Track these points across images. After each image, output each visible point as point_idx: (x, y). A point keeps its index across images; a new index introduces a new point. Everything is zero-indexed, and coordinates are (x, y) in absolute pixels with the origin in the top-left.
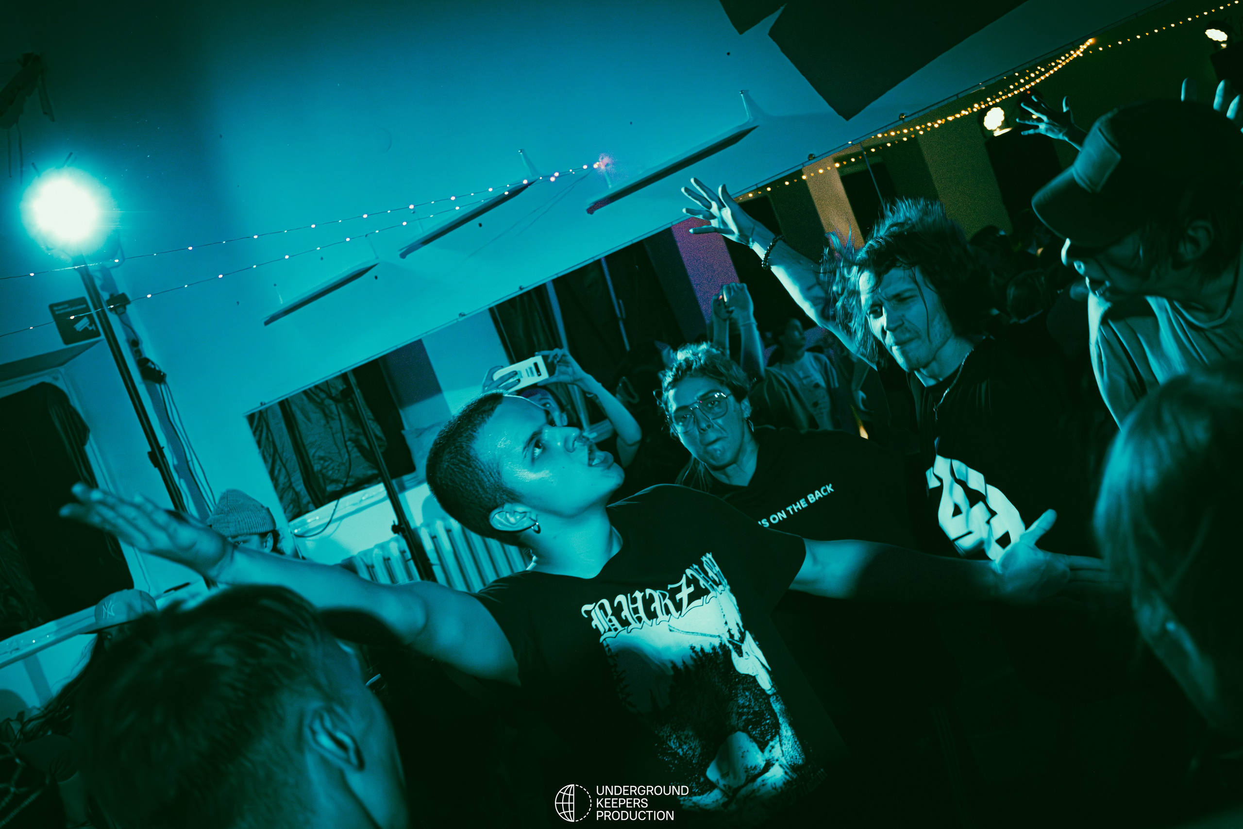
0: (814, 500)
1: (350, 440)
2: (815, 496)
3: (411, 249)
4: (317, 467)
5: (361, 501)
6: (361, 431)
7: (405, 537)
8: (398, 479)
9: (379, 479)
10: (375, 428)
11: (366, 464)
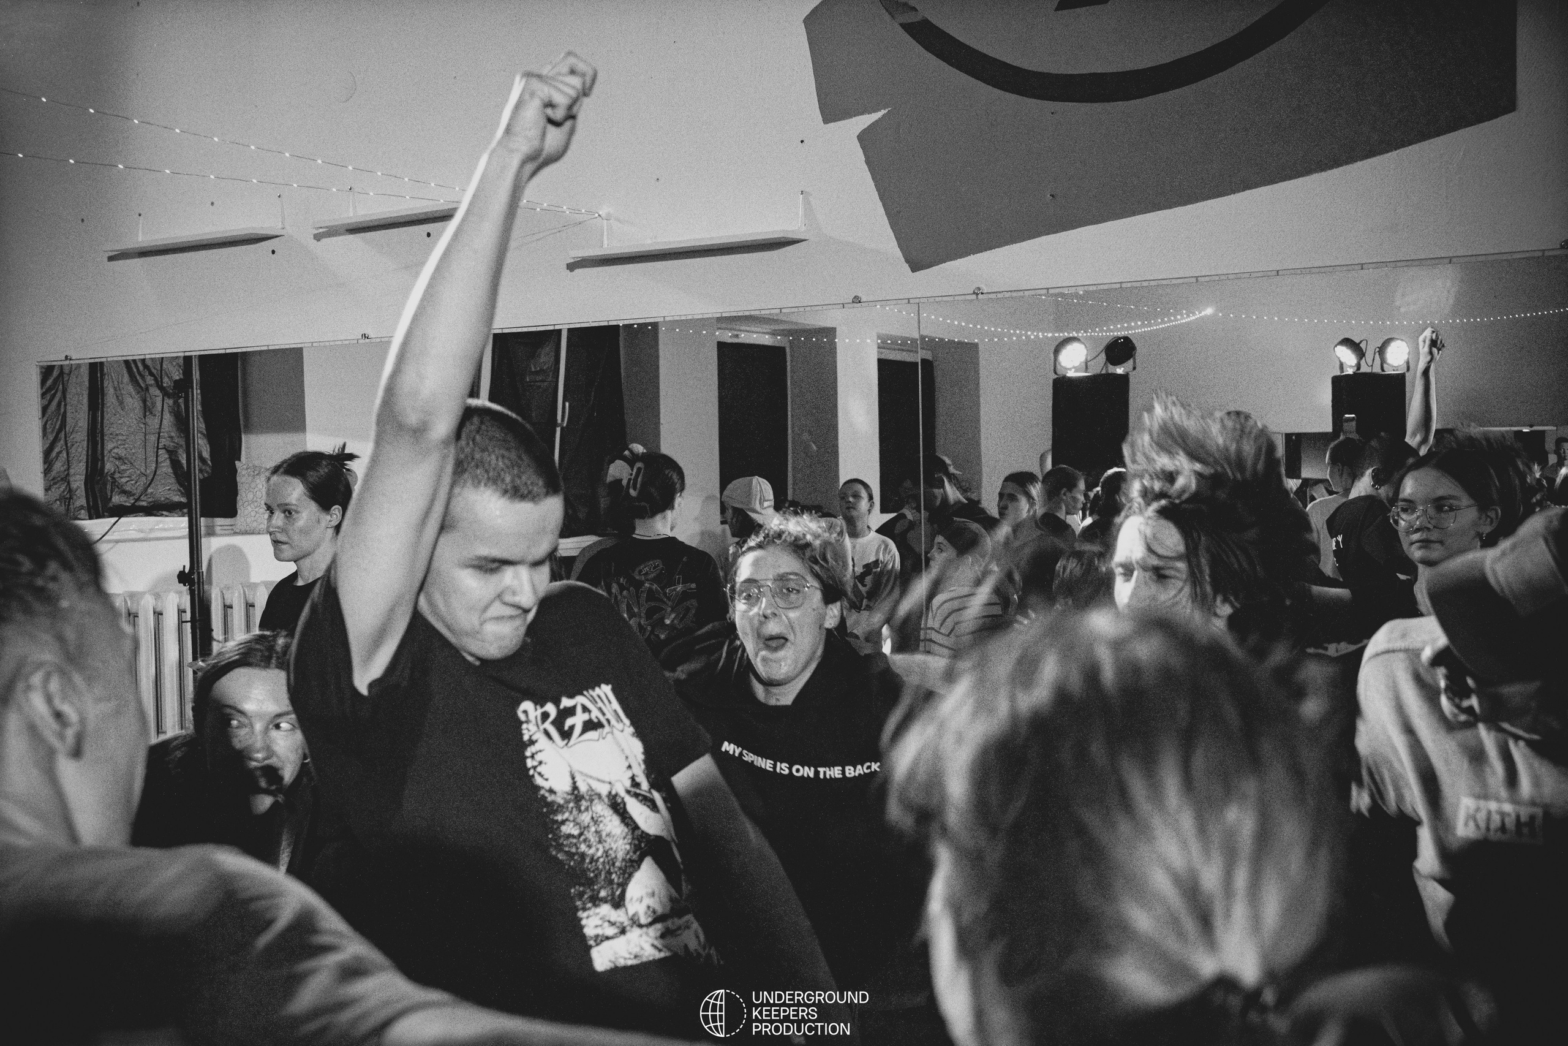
0: (853, 774)
1: (165, 448)
2: (855, 772)
3: (332, 232)
4: (109, 467)
5: (151, 530)
6: (183, 443)
7: (192, 593)
8: (210, 520)
9: (185, 510)
10: (203, 446)
11: (176, 487)
